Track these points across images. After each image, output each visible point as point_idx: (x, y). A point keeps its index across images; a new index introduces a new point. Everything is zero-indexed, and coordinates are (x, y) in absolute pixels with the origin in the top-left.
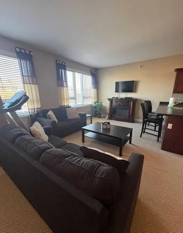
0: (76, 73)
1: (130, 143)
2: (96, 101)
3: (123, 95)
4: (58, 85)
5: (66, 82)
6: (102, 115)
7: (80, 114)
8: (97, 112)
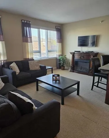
0: (41, 30)
1: (78, 94)
2: (61, 54)
3: (85, 49)
4: (23, 41)
5: (31, 38)
6: (66, 68)
7: (40, 67)
8: (60, 64)
